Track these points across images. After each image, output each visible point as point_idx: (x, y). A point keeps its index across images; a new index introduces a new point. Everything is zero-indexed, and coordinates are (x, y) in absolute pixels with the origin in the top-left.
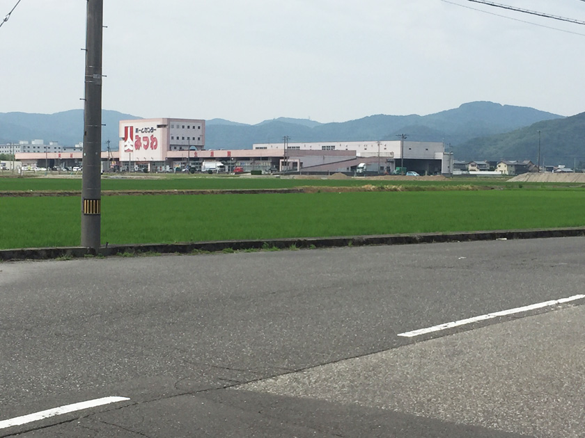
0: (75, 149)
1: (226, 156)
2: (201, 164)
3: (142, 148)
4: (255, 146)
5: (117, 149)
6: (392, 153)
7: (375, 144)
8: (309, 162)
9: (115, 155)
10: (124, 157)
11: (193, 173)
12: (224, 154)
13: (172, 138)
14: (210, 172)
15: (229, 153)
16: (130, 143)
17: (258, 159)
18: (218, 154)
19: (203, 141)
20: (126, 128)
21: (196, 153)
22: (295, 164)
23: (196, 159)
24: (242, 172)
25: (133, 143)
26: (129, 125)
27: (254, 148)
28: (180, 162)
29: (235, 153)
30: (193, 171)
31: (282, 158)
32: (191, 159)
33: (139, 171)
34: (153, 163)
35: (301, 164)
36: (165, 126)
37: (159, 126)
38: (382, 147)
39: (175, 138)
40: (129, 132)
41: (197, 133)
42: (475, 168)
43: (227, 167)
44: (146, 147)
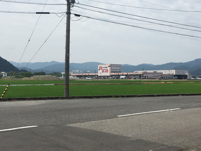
0: (87, 72)
1: (127, 74)
2: (120, 76)
3: (104, 72)
4: (135, 71)
5: (98, 73)
6: (173, 73)
7: (168, 71)
8: (149, 76)
9: (97, 74)
10: (99, 75)
11: (118, 79)
12: (126, 74)
13: (112, 69)
14: (122, 79)
15: (127, 73)
16: (101, 71)
17: (135, 75)
18: (124, 74)
19: (121, 70)
20: (100, 67)
21: (118, 74)
22: (146, 76)
23: (119, 75)
24: (131, 78)
25: (102, 71)
26: (101, 66)
27: (135, 72)
28: (114, 76)
29: (129, 74)
30: (118, 78)
31: (142, 75)
32: (117, 75)
33: (103, 78)
34: (107, 76)
35: (147, 76)
36: (110, 66)
37: (109, 66)
38: (170, 72)
39: (113, 69)
40: (101, 68)
41: (119, 68)
42: (198, 77)
43: (127, 77)
44: (105, 72)
